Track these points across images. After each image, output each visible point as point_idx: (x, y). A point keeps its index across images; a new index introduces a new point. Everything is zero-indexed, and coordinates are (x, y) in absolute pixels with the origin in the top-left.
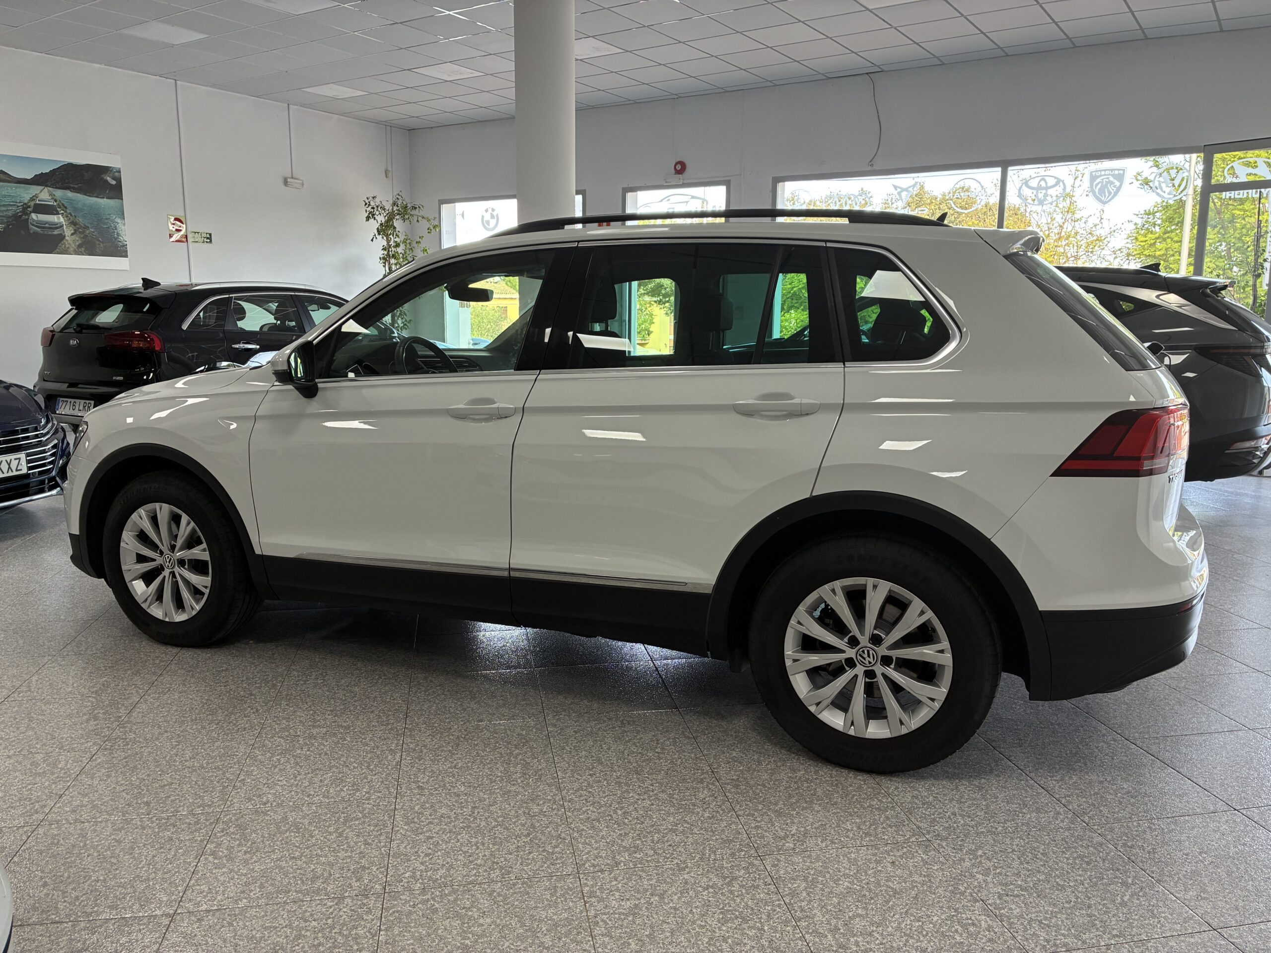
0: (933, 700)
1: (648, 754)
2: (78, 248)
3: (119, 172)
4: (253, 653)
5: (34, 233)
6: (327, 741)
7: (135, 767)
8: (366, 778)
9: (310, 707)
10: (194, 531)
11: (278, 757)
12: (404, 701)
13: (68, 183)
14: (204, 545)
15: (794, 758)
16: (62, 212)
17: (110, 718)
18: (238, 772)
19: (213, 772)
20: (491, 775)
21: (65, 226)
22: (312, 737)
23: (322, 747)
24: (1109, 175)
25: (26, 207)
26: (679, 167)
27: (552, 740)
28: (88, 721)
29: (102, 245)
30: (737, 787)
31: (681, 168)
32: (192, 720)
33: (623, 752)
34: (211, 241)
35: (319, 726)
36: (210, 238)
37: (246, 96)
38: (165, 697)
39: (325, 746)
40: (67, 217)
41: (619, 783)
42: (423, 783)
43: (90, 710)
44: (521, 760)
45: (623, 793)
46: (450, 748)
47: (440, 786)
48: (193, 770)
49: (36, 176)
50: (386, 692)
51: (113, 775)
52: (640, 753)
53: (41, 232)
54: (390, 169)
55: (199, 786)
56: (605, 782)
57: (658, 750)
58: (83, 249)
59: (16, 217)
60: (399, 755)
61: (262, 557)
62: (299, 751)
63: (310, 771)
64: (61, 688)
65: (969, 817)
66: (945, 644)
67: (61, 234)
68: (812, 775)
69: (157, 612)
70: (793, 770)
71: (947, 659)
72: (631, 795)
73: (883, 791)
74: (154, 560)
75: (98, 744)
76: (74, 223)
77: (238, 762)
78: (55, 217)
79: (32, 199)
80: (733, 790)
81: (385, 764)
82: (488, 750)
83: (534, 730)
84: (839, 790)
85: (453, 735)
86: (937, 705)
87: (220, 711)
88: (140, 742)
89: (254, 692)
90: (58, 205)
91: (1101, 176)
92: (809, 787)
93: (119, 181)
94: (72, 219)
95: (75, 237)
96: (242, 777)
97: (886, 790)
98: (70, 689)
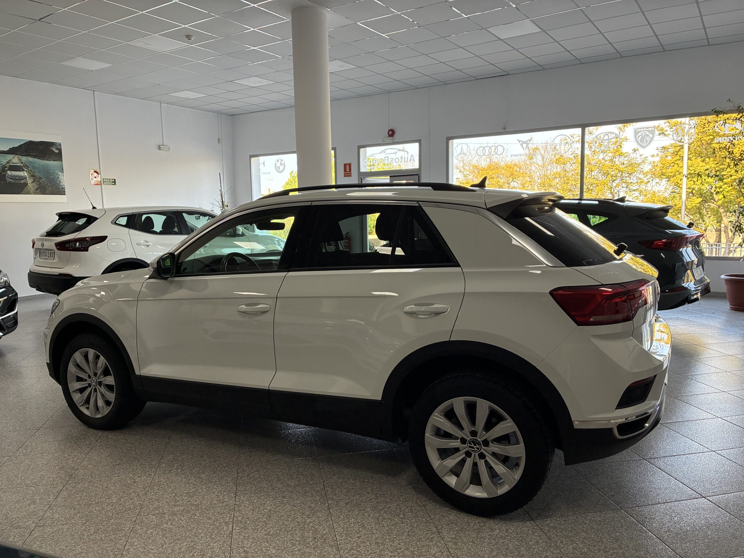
1: (395, 520)
2: (36, 191)
3: (60, 145)
5: (9, 182)
6: (183, 517)
7: (58, 540)
8: (209, 545)
9: (173, 490)
11: (151, 531)
12: (234, 484)
17: (44, 502)
18: (125, 543)
19: (109, 543)
20: (292, 539)
21: (28, 178)
22: (174, 514)
23: (181, 521)
24: (646, 131)
25: (4, 167)
26: (390, 133)
27: (331, 511)
28: (30, 504)
29: (50, 188)
30: (456, 544)
31: (392, 133)
32: (96, 503)
33: (378, 518)
34: (115, 184)
35: (178, 505)
36: (115, 182)
37: (135, 99)
38: (79, 486)
39: (182, 520)
40: (29, 172)
41: (377, 543)
42: (247, 548)
43: (31, 496)
44: (311, 527)
45: (380, 551)
46: (265, 519)
47: (259, 550)
48: (95, 542)
49: (10, 149)
50: (223, 477)
51: (44, 546)
52: (390, 519)
53: (14, 182)
54: (220, 138)
55: (99, 555)
56: (368, 543)
57: (401, 516)
58: (39, 191)
60: (231, 526)
62: (165, 526)
63: (172, 541)
67: (25, 183)
68: (504, 533)
70: (492, 530)
72: (386, 553)
73: (553, 544)
75: (35, 522)
76: (33, 176)
77: (125, 535)
78: (22, 172)
79: (8, 163)
80: (453, 547)
81: (222, 534)
82: (290, 520)
83: (319, 504)
84: (524, 544)
85: (266, 509)
87: (114, 496)
88: (62, 521)
89: (137, 481)
90: (24, 165)
91: (641, 131)
92: (503, 543)
93: (60, 150)
94: (32, 173)
95: (34, 184)
96: (127, 547)
97: (555, 543)
98: (20, 481)
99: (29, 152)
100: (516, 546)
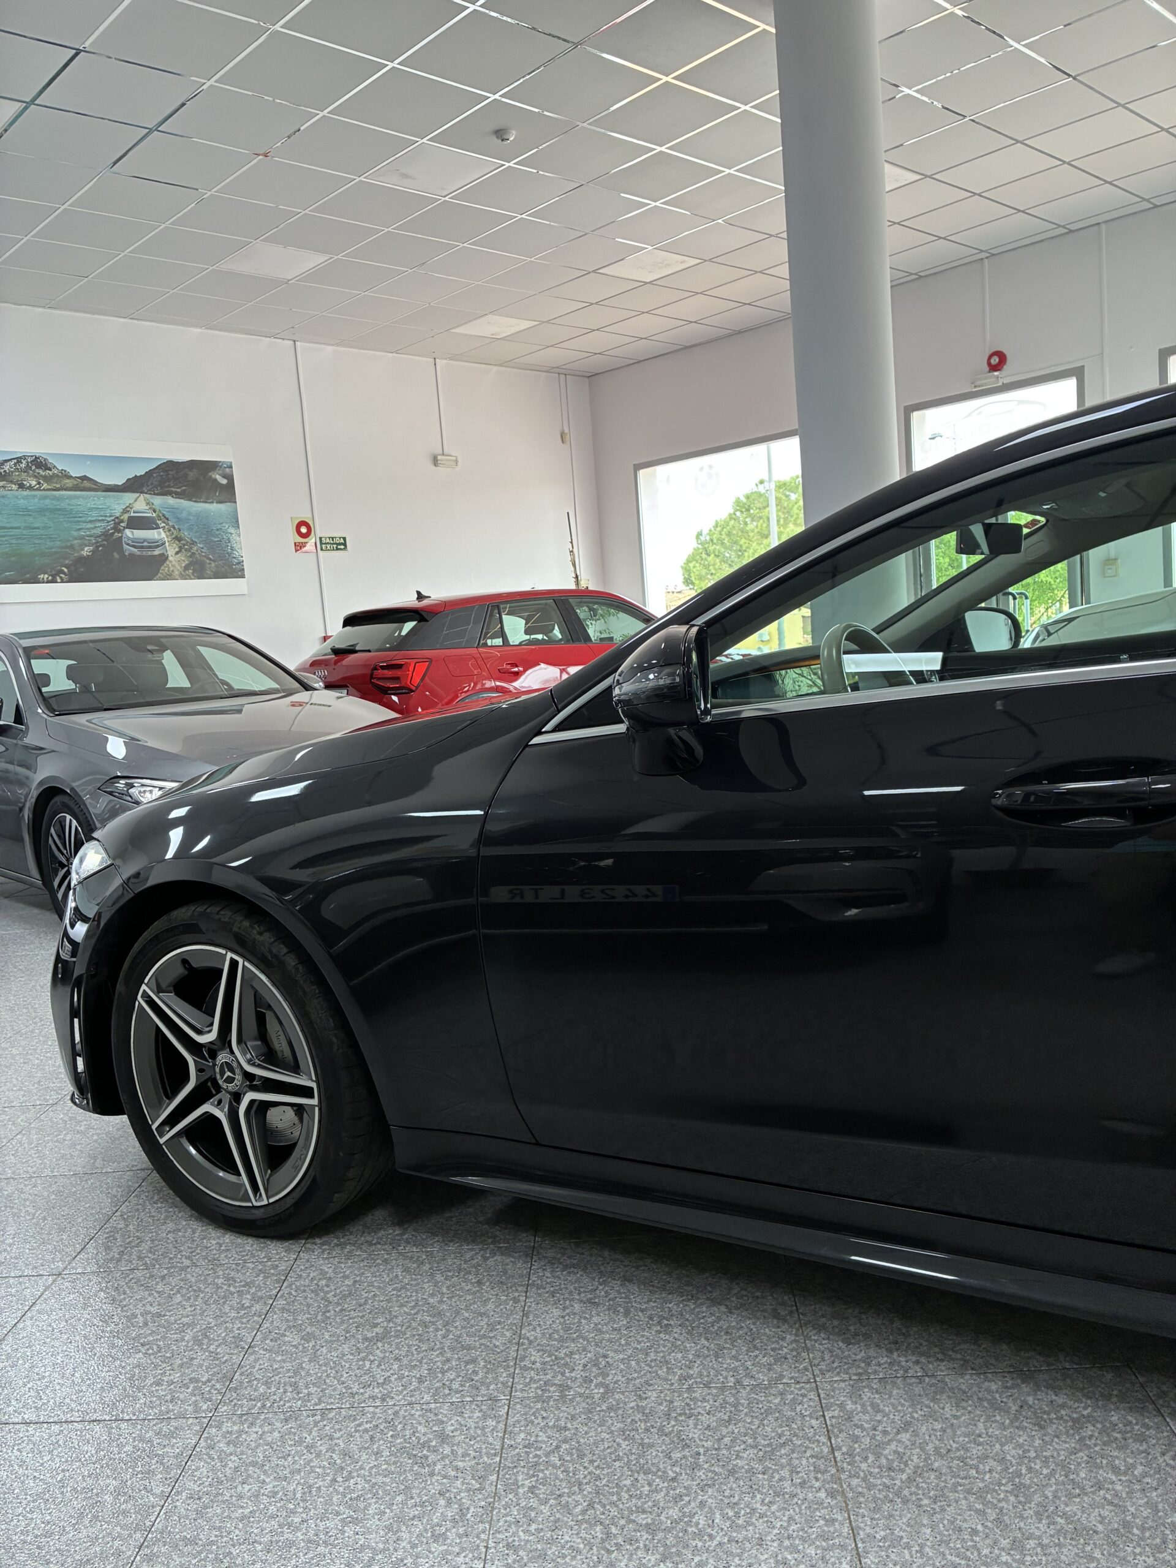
2: (184, 571)
3: (231, 467)
5: (129, 554)
13: (169, 486)
16: (163, 525)
21: (167, 544)
25: (118, 521)
26: (995, 361)
29: (213, 565)
31: (998, 361)
34: (345, 548)
36: (345, 544)
37: (382, 354)
40: (170, 530)
49: (128, 480)
53: (139, 553)
54: (566, 431)
58: (191, 572)
59: (106, 535)
67: (162, 554)
76: (178, 539)
78: (155, 531)
79: (125, 511)
90: (158, 516)
93: (230, 479)
94: (175, 533)
95: (180, 556)
99: (167, 487)
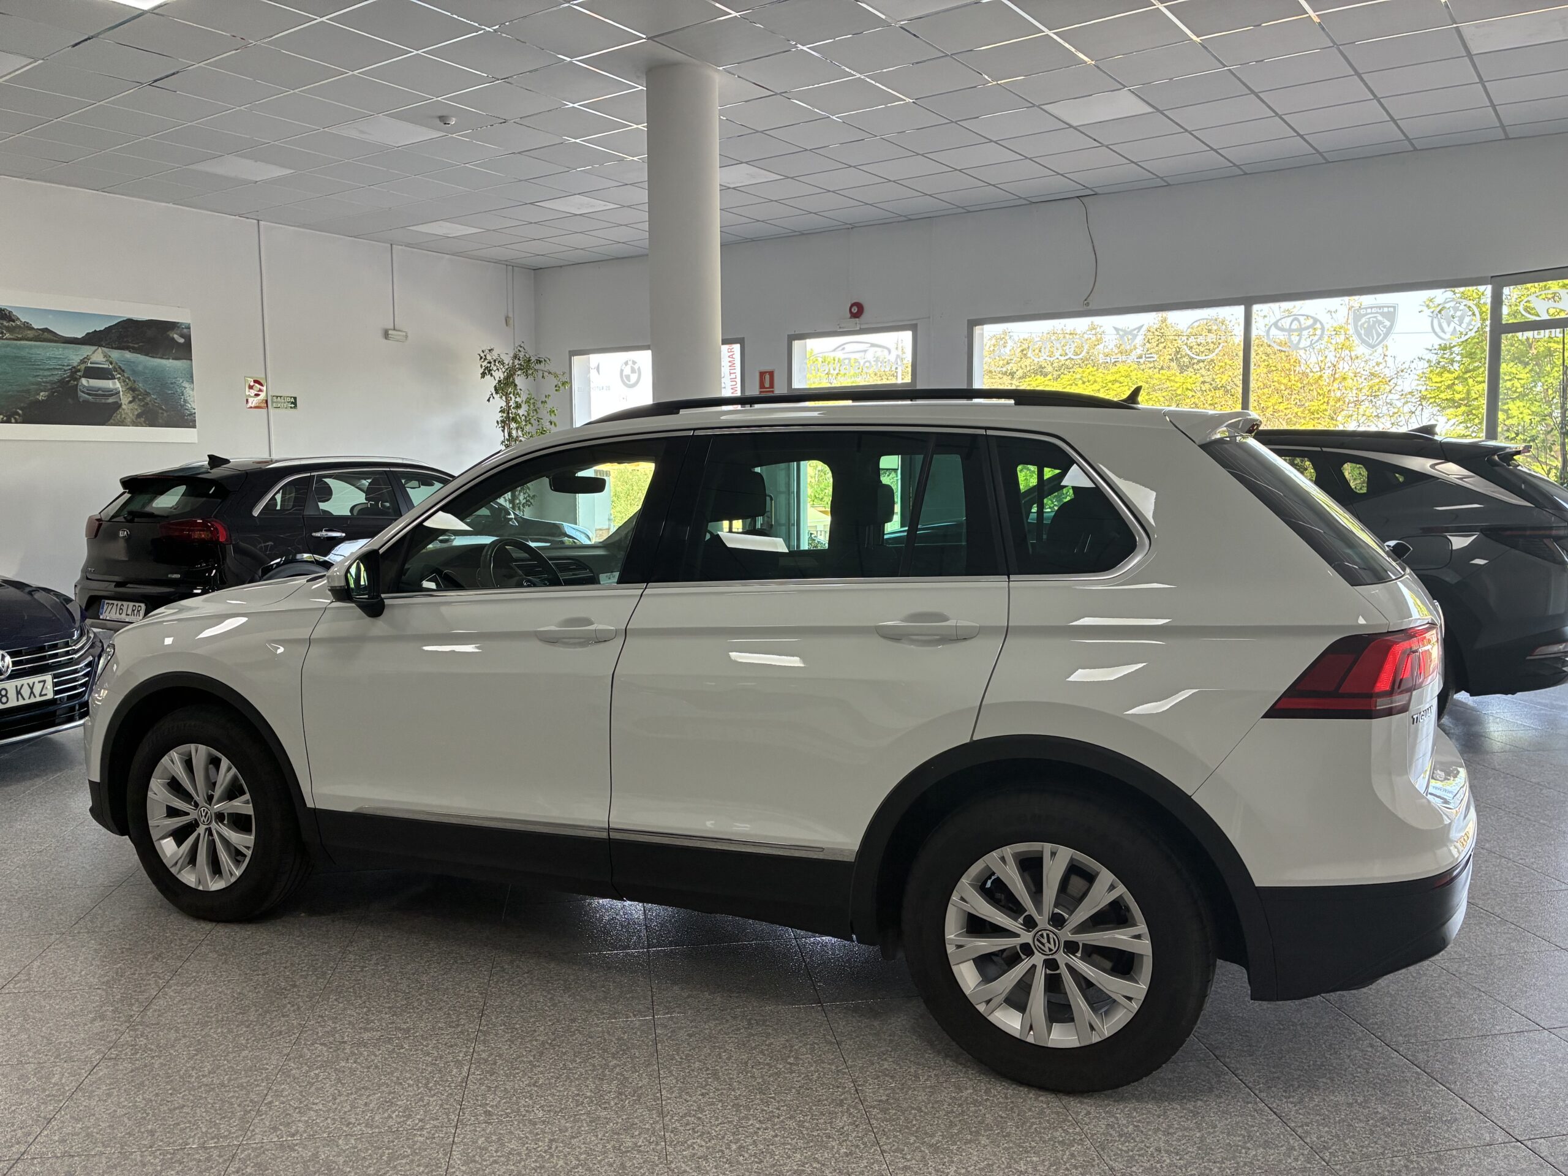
0: (1130, 999)
1: (778, 1066)
2: (136, 419)
3: (189, 328)
4: (303, 929)
5: (83, 401)
6: (379, 1050)
7: (142, 1084)
8: (422, 1099)
9: (364, 1002)
10: (235, 778)
11: (317, 1072)
12: (481, 994)
13: (127, 342)
14: (247, 796)
15: (961, 1071)
17: (119, 1018)
18: (265, 1092)
19: (235, 1092)
20: (578, 1095)
21: (121, 393)
22: (362, 1044)
23: (373, 1057)
24: (1377, 313)
25: (74, 371)
26: (855, 310)
27: (659, 1046)
28: (94, 1020)
29: (165, 414)
30: (885, 1111)
31: (857, 310)
32: (218, 1021)
33: (746, 1063)
34: (296, 406)
35: (372, 1029)
36: (295, 403)
37: (342, 237)
38: (189, 989)
39: (376, 1056)
40: (124, 381)
41: (737, 1106)
42: (492, 1107)
43: (97, 1006)
44: (617, 1074)
45: (740, 1119)
46: (532, 1058)
47: (513, 1111)
48: (210, 1088)
49: (88, 334)
50: (460, 982)
51: (116, 1093)
52: (768, 1064)
53: (94, 400)
54: (511, 315)
55: (216, 1110)
56: (720, 1104)
57: (791, 1060)
58: (143, 419)
59: (62, 382)
60: (466, 1068)
61: (315, 811)
62: (343, 1064)
63: (354, 1090)
64: (66, 977)
65: (1177, 1154)
66: (1142, 928)
67: (116, 403)
68: (981, 1096)
69: (189, 878)
70: (959, 1089)
71: (1144, 947)
72: (750, 1122)
73: (1070, 1118)
74: (187, 814)
75: (103, 1052)
76: (133, 389)
77: (267, 1078)
78: (110, 381)
79: (83, 361)
80: (879, 1116)
81: (447, 1081)
82: (578, 1061)
83: (639, 1033)
84: (1015, 1115)
85: (536, 1040)
86: (1135, 1006)
87: (253, 1009)
88: (151, 1050)
89: (298, 983)
90: (114, 367)
91: (1367, 314)
92: (976, 1112)
93: (188, 339)
94: (130, 384)
95: (134, 405)
96: (269, 1098)
97: (1074, 1116)
98: (77, 979)
99: (125, 342)
100: (999, 1119)
